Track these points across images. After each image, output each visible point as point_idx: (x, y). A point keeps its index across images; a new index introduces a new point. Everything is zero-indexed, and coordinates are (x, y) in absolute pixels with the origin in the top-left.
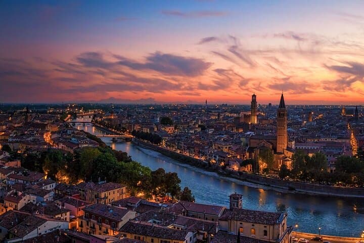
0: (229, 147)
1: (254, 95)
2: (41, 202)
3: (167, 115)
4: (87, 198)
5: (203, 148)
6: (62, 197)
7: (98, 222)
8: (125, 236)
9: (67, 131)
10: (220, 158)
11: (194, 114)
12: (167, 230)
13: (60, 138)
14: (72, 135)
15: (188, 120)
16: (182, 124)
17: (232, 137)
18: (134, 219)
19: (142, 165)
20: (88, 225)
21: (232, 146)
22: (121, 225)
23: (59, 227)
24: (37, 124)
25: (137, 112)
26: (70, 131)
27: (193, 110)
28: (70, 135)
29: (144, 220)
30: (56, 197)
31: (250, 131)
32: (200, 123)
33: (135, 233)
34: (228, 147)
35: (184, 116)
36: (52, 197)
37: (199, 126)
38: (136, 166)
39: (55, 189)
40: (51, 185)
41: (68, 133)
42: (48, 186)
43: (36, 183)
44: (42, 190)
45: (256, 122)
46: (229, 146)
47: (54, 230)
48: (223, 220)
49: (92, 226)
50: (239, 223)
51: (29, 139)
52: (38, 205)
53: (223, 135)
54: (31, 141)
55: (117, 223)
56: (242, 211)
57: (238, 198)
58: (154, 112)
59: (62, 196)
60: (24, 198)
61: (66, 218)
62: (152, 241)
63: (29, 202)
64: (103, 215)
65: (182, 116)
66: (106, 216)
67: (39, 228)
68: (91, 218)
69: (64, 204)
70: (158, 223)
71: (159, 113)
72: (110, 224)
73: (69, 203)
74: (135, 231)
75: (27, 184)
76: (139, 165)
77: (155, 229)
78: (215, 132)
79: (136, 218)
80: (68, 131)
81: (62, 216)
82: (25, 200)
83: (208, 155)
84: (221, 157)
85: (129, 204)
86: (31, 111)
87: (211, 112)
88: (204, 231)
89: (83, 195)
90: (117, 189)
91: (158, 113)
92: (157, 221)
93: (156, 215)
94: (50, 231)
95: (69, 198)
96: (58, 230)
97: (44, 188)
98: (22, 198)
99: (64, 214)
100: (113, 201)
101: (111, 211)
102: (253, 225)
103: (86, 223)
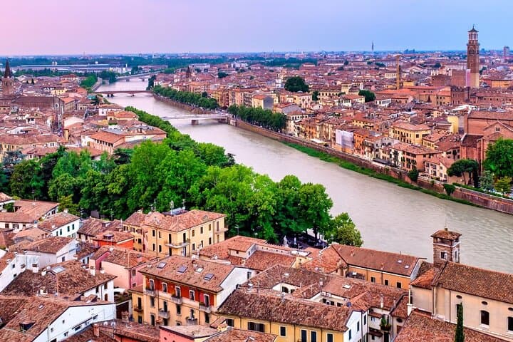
0: (423, 135)
1: (473, 30)
2: (52, 266)
3: (296, 73)
4: (147, 247)
5: (371, 137)
6: (96, 250)
7: (174, 296)
8: (230, 323)
9: (97, 112)
10: (406, 156)
11: (350, 70)
12: (311, 307)
13: (83, 124)
14: (109, 118)
15: (339, 83)
16: (327, 89)
17: (429, 114)
18: (246, 286)
19: (255, 171)
20: (153, 304)
21: (429, 132)
22: (219, 299)
23: (94, 318)
24: (31, 98)
25: (237, 69)
26: (105, 110)
27: (346, 63)
28: (105, 118)
29: (264, 286)
30: (83, 251)
31: (467, 101)
32: (361, 88)
33: (250, 317)
34: (420, 134)
35: (329, 74)
36: (74, 253)
37: (362, 93)
38: (243, 174)
39: (80, 234)
40: (70, 225)
41: (100, 114)
42: (64, 228)
43: (35, 226)
44: (52, 239)
45: (477, 86)
46: (425, 133)
47: (83, 326)
48: (421, 287)
49: (162, 306)
50: (454, 294)
51: (13, 132)
52: (44, 274)
53: (410, 110)
54: (19, 135)
55: (212, 294)
56: (460, 269)
57: (451, 241)
58: (271, 68)
59: (96, 246)
60: (11, 263)
61: (106, 296)
62: (283, 332)
63: (24, 269)
64: (184, 281)
65: (326, 74)
66: (190, 282)
67: (50, 327)
68: (159, 288)
69: (100, 264)
70: (292, 291)
71: (281, 68)
72: (198, 299)
73: (110, 261)
74: (249, 311)
75: (16, 231)
76: (249, 172)
77: (288, 304)
78: (394, 105)
79: (249, 282)
80: (100, 110)
81: (97, 291)
82: (14, 266)
83: (381, 151)
84: (408, 154)
85: (233, 253)
86: (14, 72)
87: (383, 66)
88: (383, 309)
89: (140, 241)
90: (208, 223)
91: (279, 69)
92: (290, 287)
93: (287, 274)
94: (74, 332)
95: (111, 249)
96: (92, 325)
97: (54, 234)
98: (6, 264)
99: (101, 288)
100: (201, 248)
101: (200, 270)
102: (485, 303)
103: (149, 301)
